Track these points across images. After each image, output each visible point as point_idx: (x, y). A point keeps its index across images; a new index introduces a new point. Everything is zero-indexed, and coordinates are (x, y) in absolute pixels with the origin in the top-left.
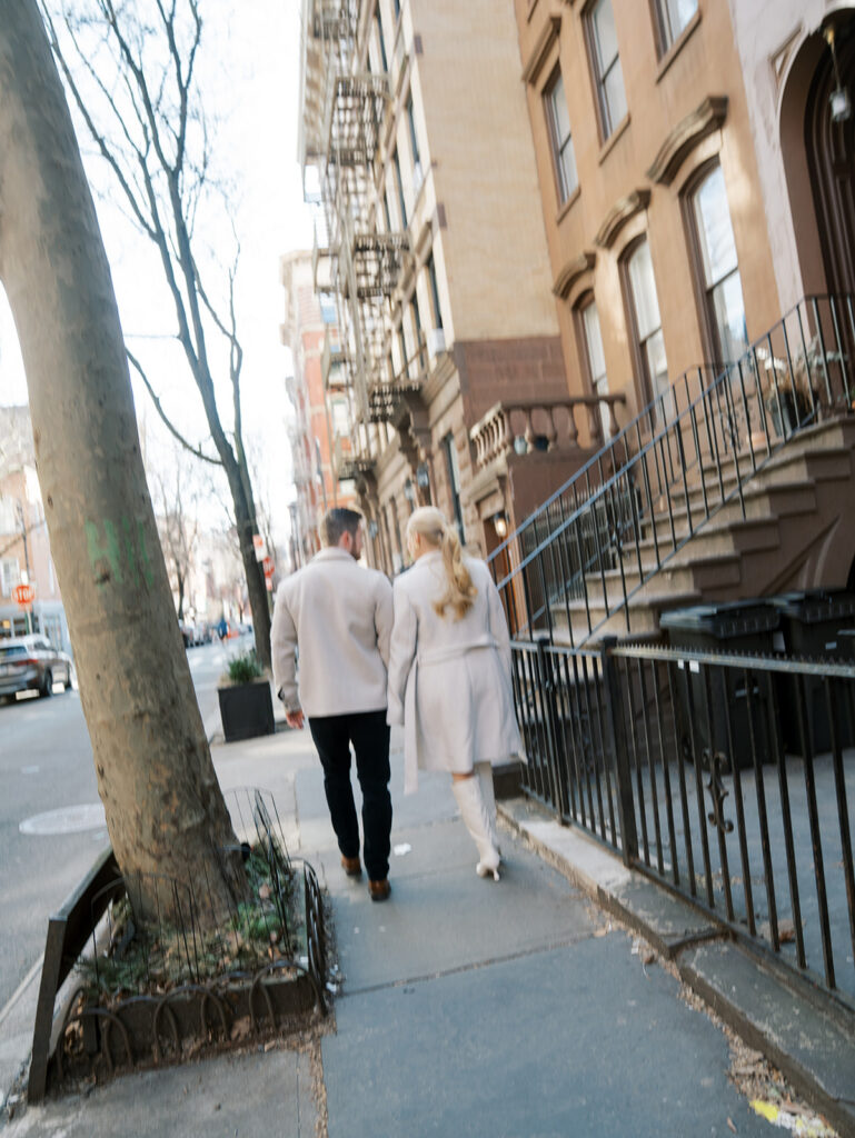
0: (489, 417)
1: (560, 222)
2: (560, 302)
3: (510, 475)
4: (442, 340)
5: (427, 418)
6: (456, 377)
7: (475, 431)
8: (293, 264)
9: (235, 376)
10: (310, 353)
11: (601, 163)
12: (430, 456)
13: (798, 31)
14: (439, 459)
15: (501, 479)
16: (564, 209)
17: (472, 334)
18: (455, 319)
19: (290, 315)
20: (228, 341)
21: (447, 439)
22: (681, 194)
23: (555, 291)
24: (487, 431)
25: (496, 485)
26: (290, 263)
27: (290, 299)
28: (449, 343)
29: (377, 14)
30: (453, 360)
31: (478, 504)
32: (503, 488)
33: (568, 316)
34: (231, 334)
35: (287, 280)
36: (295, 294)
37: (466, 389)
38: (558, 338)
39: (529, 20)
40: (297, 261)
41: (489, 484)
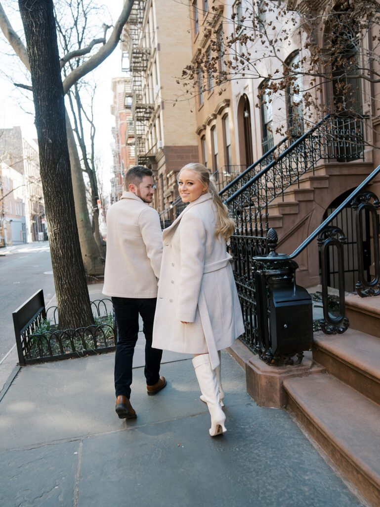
0: (171, 173)
1: (199, 111)
2: (198, 136)
3: (174, 191)
4: (161, 144)
5: (157, 167)
6: (164, 157)
7: (168, 175)
8: (117, 84)
9: (92, 138)
10: (122, 122)
11: (208, 99)
12: (157, 179)
13: (239, 94)
14: (160, 181)
15: (172, 192)
16: (201, 107)
17: (170, 144)
18: (165, 139)
19: (115, 102)
20: (90, 125)
21: (162, 175)
22: (222, 118)
23: (196, 132)
24: (170, 176)
25: (171, 194)
26: (116, 82)
27: (115, 97)
28: (163, 146)
29: (148, 22)
30: (163, 152)
31: (168, 198)
32: (172, 195)
33: (200, 141)
34: (91, 120)
35: (114, 88)
36: (118, 95)
37: (166, 162)
38: (197, 146)
39: (195, 43)
40: (119, 82)
41: (169, 194)
